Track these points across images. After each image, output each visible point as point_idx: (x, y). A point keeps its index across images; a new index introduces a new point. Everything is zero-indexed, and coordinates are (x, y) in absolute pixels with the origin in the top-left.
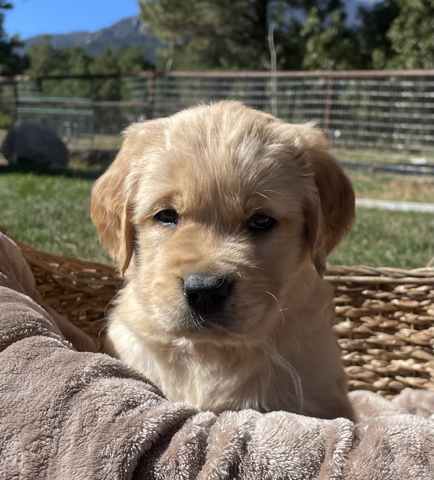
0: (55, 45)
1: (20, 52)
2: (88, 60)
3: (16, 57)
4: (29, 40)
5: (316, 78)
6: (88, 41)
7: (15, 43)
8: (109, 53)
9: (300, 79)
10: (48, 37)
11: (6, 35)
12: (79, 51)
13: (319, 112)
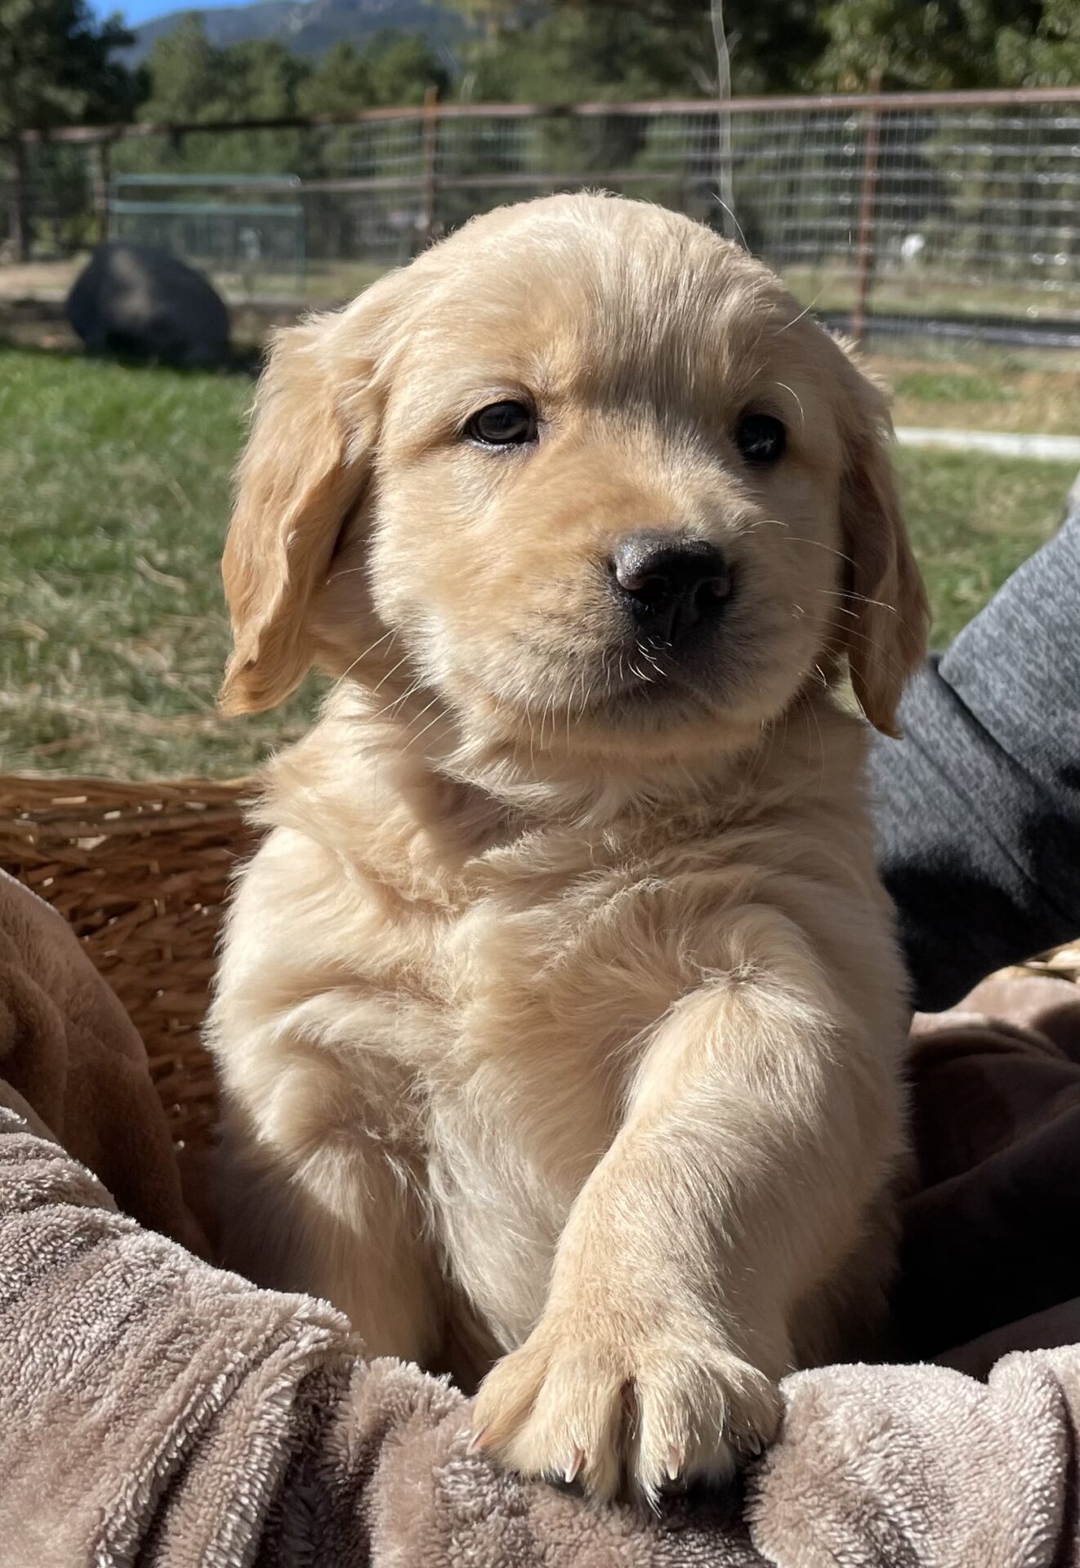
0: (214, 38)
1: (129, 59)
2: (295, 74)
3: (118, 71)
4: (151, 27)
5: (854, 112)
6: (296, 24)
7: (118, 36)
8: (348, 54)
9: (814, 115)
10: (196, 18)
11: (91, 16)
12: (273, 50)
13: (845, 199)
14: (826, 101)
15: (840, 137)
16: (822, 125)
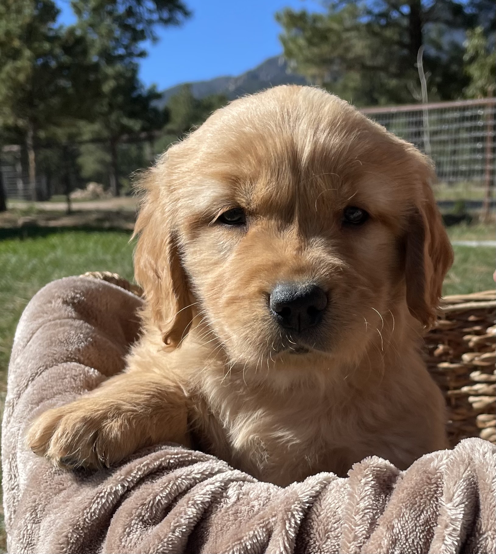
0: (196, 95)
1: (159, 105)
3: (155, 110)
4: (168, 91)
5: (482, 107)
6: (232, 87)
7: (154, 95)
9: (464, 109)
10: (188, 86)
11: (142, 87)
12: (222, 98)
13: (479, 145)
14: (469, 102)
15: (475, 118)
16: (468, 113)
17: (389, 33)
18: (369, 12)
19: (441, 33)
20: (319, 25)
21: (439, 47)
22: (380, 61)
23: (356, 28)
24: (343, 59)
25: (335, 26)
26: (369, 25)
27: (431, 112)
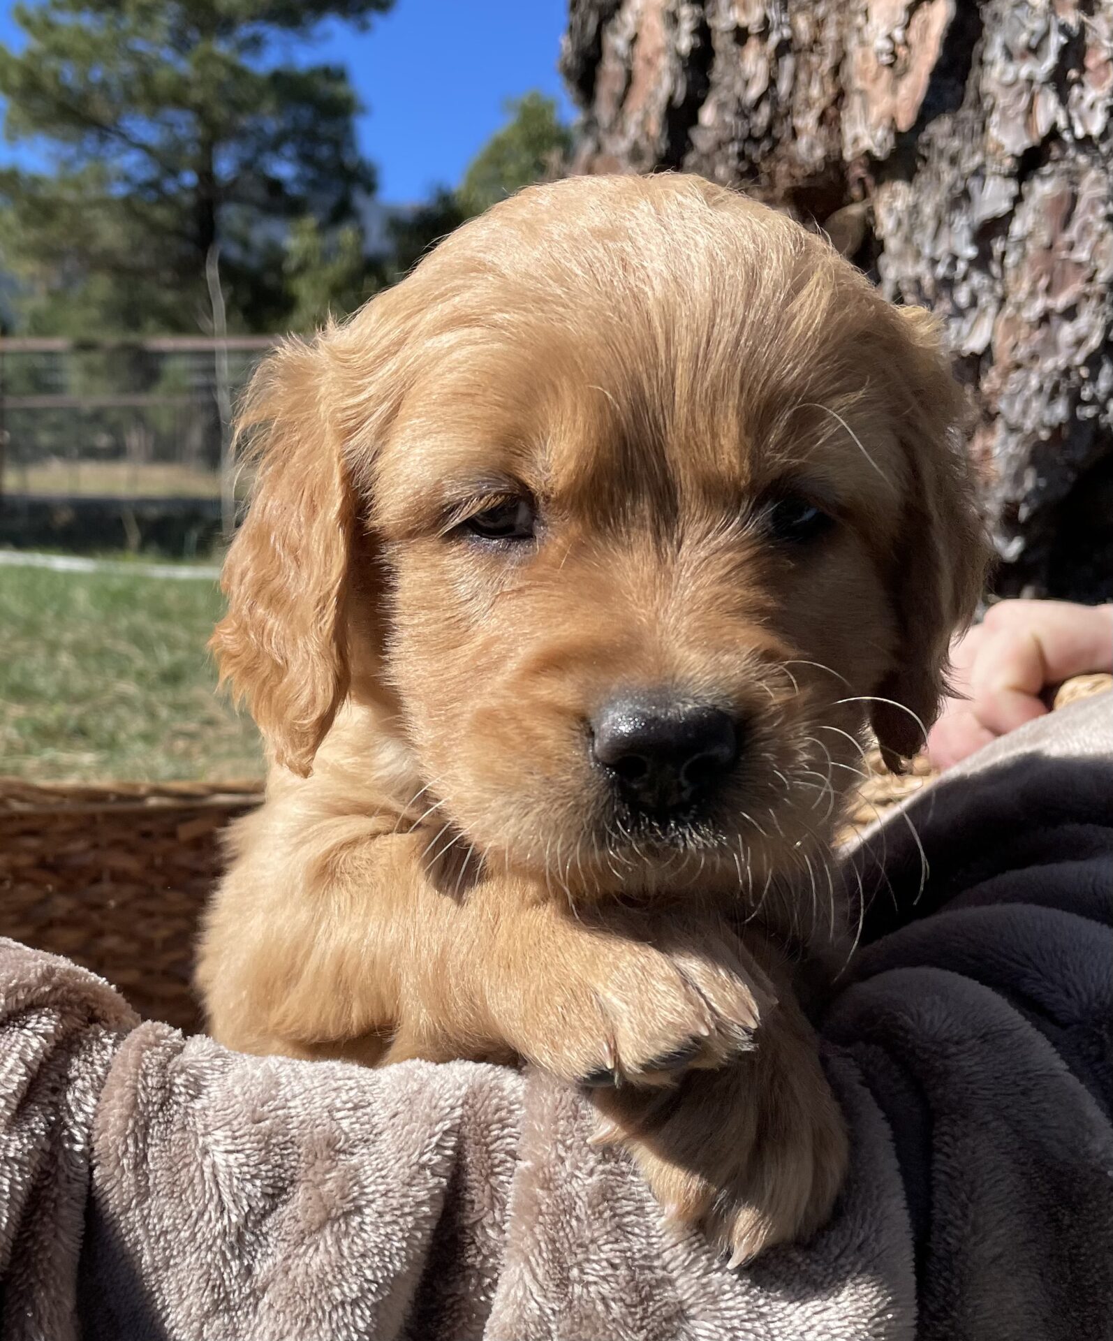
17: (161, 214)
18: (127, 179)
19: (249, 222)
20: (42, 193)
21: (245, 244)
22: (144, 259)
23: (104, 203)
24: (82, 252)
25: (70, 195)
26: (127, 202)
27: (232, 352)
